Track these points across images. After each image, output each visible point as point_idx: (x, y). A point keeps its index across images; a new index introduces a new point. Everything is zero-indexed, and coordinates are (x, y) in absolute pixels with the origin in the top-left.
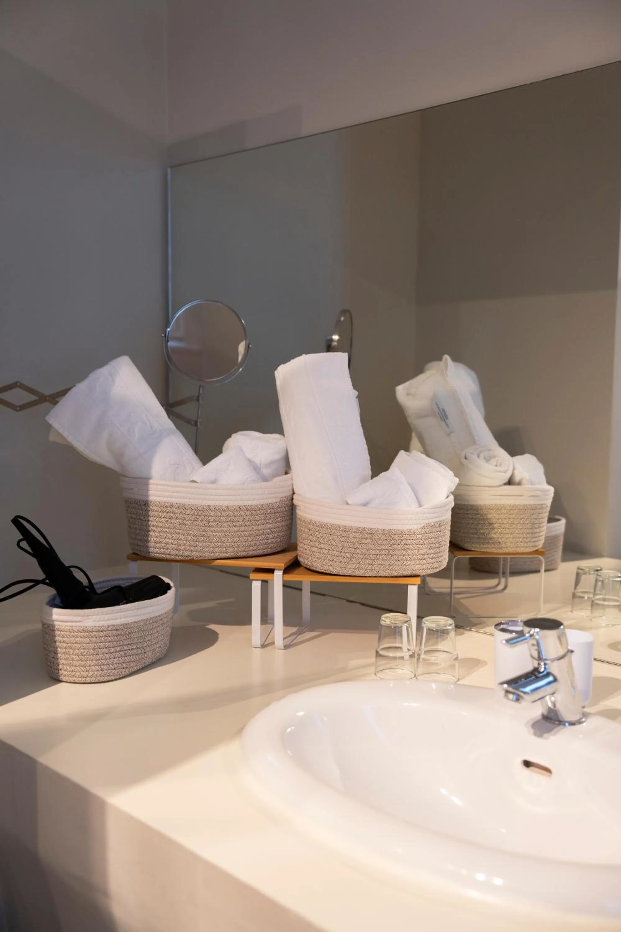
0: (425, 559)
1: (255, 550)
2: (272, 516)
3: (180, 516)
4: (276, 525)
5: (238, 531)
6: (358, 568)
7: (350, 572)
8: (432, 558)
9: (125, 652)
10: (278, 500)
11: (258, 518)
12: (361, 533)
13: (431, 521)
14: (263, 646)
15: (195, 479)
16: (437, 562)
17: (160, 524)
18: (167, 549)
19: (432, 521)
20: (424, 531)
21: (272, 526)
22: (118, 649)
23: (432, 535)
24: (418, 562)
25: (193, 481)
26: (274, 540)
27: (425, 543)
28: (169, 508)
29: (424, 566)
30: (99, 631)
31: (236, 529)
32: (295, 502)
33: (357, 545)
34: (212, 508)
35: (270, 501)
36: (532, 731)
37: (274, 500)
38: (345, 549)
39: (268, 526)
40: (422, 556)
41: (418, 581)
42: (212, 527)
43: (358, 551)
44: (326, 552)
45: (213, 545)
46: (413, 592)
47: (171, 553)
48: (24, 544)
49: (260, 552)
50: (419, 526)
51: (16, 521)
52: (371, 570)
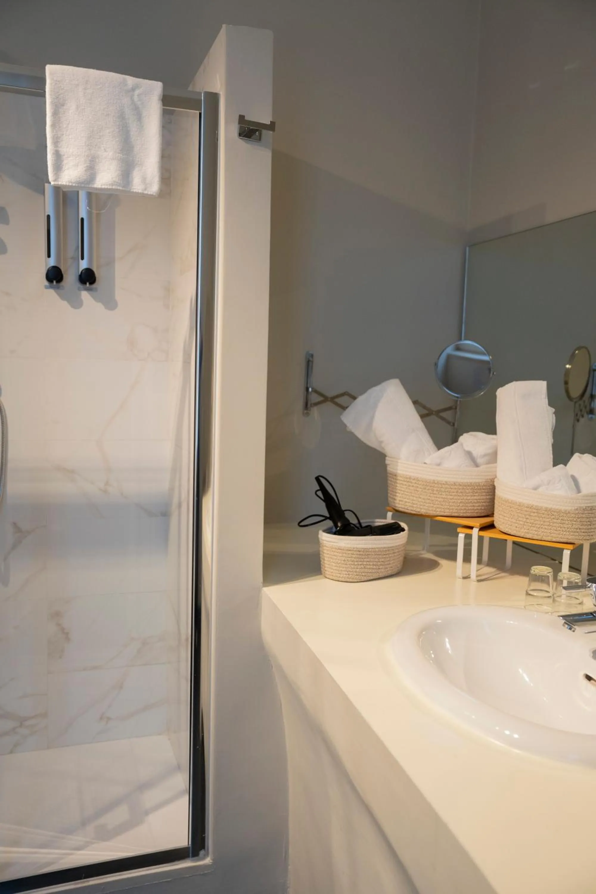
0: (578, 532)
1: (464, 513)
2: (479, 491)
3: (415, 485)
4: (482, 497)
5: (453, 499)
6: (528, 533)
7: (522, 535)
8: (584, 532)
9: (365, 566)
10: (484, 480)
11: (467, 491)
12: (530, 508)
13: (582, 505)
14: (464, 578)
15: (426, 461)
16: (589, 535)
17: (403, 489)
18: (406, 506)
19: (584, 505)
20: (577, 512)
21: (479, 497)
22: (360, 563)
23: (584, 516)
24: (572, 534)
25: (425, 463)
26: (479, 508)
27: (578, 520)
28: (409, 479)
29: (577, 537)
30: (348, 550)
31: (452, 497)
32: (496, 484)
33: (527, 517)
34: (436, 482)
35: (477, 481)
36: (592, 655)
37: (480, 481)
38: (520, 519)
39: (475, 497)
40: (575, 530)
41: (571, 547)
42: (435, 494)
43: (528, 521)
44: (507, 519)
45: (435, 506)
46: (566, 554)
47: (409, 509)
48: (320, 493)
49: (469, 515)
50: (573, 508)
51: (317, 479)
52: (537, 535)
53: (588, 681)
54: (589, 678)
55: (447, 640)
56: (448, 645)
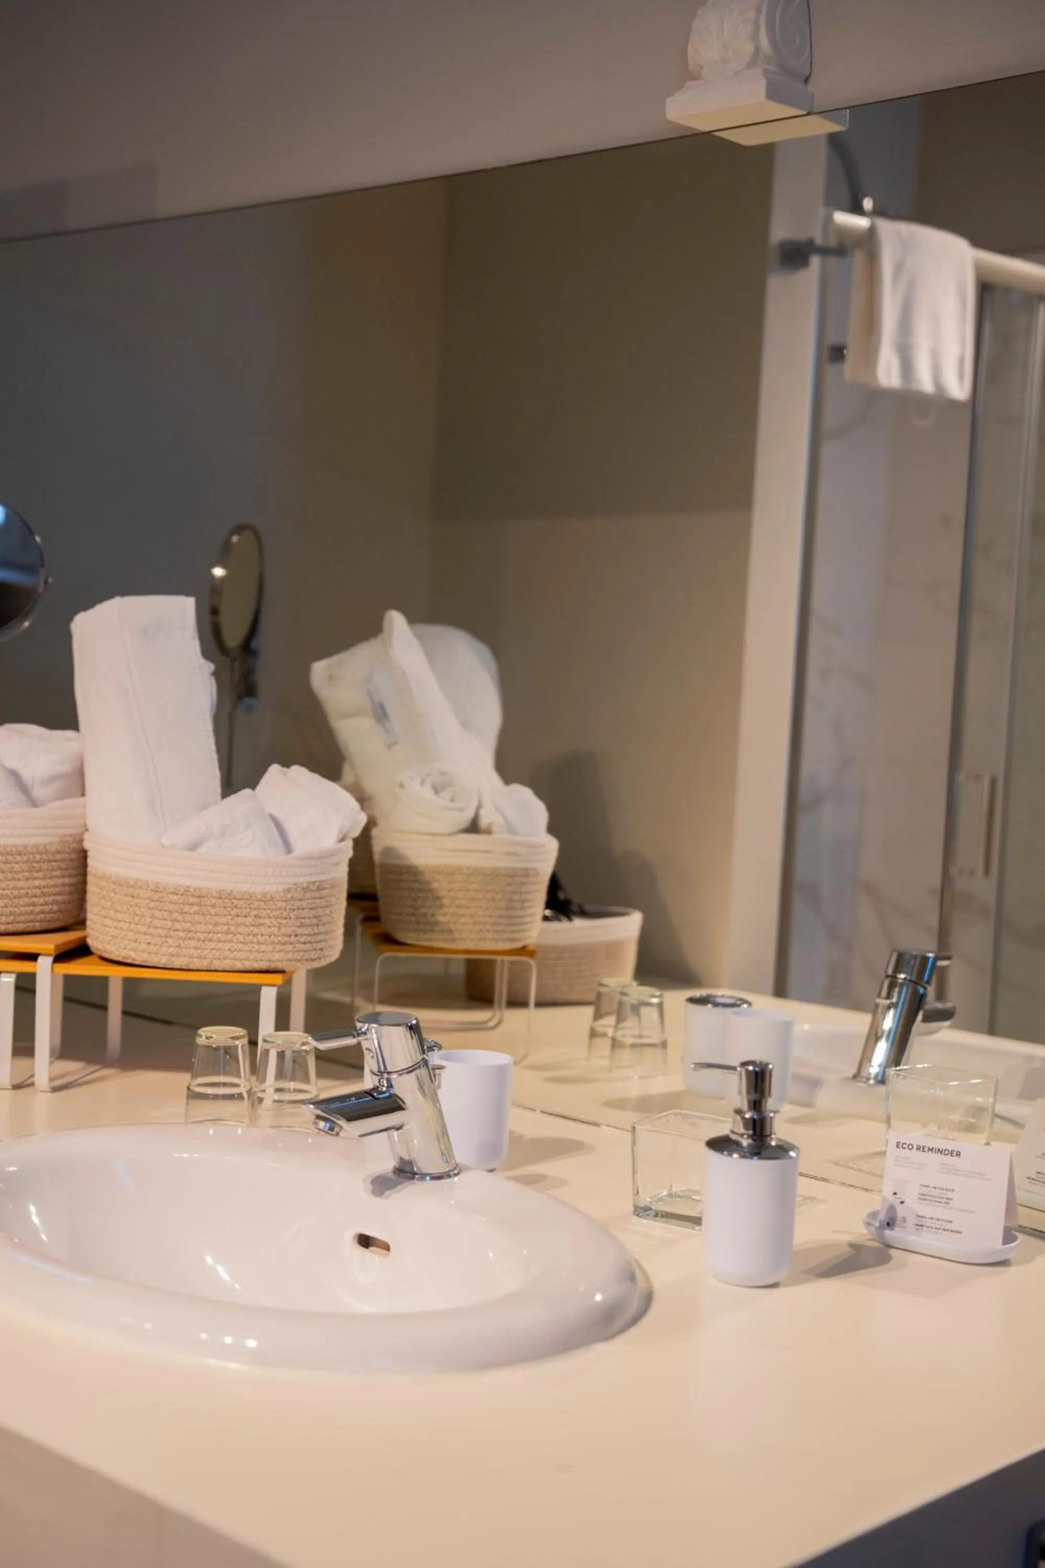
0: (292, 943)
1: (8, 923)
2: (44, 866)
4: (51, 882)
6: (178, 955)
7: (163, 961)
8: (304, 943)
10: (56, 839)
11: (17, 867)
12: (182, 894)
13: (301, 880)
14: (16, 1087)
16: (315, 949)
19: (304, 880)
20: (289, 896)
21: (43, 883)
23: (304, 903)
24: (279, 947)
26: (47, 908)
27: (292, 915)
29: (290, 956)
32: (87, 845)
33: (175, 915)
35: (40, 840)
36: (371, 1187)
37: (48, 840)
38: (156, 922)
39: (37, 883)
40: (286, 939)
41: (278, 979)
43: (177, 926)
44: (125, 926)
46: (268, 998)
49: (21, 927)
50: (281, 888)
52: (200, 957)
53: (365, 1249)
54: (365, 1241)
55: (32, 1209)
56: (36, 1220)
